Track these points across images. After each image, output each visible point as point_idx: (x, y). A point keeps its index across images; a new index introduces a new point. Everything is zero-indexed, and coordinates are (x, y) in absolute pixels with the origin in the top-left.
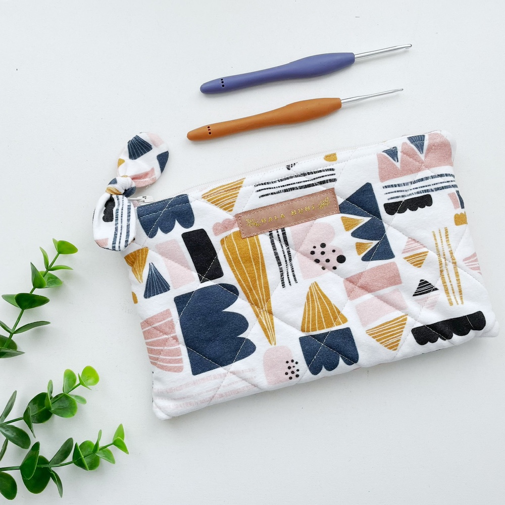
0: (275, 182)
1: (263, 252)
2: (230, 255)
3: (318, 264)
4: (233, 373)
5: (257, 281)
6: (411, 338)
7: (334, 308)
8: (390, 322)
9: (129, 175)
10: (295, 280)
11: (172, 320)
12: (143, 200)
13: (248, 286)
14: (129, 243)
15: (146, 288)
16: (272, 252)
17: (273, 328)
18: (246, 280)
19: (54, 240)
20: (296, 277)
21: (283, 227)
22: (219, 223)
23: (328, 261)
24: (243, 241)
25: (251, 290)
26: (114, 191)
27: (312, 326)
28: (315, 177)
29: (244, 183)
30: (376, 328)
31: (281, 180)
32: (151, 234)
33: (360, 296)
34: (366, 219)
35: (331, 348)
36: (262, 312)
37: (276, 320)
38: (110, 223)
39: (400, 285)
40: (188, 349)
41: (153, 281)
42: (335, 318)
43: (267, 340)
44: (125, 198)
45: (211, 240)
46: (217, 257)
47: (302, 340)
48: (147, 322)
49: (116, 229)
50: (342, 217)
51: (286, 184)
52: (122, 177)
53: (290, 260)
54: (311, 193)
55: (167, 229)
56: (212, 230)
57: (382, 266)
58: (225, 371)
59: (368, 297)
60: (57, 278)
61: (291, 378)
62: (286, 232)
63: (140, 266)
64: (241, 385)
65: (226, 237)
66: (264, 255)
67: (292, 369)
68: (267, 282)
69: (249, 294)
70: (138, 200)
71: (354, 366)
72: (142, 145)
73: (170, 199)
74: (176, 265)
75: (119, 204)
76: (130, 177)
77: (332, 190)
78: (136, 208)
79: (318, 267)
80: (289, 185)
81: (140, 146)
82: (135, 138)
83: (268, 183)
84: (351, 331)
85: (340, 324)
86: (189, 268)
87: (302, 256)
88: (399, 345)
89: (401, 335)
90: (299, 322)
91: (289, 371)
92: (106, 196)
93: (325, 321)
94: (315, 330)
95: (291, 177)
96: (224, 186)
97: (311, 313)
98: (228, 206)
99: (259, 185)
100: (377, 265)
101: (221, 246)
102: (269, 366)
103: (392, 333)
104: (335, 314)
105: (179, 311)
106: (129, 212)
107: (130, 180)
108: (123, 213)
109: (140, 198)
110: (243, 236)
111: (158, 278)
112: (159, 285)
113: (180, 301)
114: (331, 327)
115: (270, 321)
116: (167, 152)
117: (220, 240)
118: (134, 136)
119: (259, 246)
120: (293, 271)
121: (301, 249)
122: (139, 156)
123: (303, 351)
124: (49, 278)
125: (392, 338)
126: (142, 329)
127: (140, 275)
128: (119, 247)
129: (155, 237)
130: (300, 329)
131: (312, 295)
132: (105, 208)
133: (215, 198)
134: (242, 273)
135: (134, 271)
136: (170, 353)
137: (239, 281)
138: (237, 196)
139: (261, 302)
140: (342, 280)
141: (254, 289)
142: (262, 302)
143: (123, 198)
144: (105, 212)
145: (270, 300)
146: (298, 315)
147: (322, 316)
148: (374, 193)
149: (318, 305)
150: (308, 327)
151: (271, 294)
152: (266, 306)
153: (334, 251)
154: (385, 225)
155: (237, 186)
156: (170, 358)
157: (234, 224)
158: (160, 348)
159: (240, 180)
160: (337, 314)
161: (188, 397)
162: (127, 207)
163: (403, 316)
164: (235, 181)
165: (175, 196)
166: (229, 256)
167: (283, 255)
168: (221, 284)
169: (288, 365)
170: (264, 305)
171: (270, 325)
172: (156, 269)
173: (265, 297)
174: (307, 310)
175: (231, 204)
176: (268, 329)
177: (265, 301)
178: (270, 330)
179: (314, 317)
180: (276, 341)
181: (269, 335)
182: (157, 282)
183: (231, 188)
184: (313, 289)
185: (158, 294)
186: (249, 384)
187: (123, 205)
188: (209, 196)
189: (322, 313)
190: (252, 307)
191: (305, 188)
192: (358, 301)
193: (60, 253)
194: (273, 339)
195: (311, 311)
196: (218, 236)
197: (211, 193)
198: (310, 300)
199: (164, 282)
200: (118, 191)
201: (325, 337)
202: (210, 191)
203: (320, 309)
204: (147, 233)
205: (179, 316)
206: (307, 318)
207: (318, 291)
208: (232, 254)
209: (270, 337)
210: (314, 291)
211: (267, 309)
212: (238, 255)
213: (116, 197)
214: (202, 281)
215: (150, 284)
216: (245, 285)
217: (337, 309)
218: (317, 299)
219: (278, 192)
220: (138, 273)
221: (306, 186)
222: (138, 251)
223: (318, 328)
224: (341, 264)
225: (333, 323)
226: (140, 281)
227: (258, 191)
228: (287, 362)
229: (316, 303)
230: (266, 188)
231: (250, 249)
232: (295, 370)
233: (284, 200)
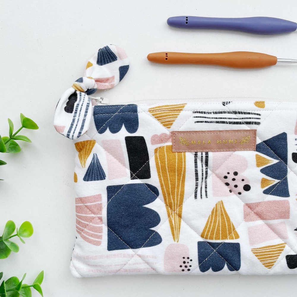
0: (210, 113)
1: (187, 167)
2: (159, 163)
3: (227, 186)
4: (140, 256)
5: (176, 189)
6: (284, 262)
7: (232, 225)
8: (272, 246)
9: (93, 78)
10: (206, 195)
11: (101, 203)
12: (100, 101)
13: (168, 191)
14: (81, 135)
15: (87, 173)
16: (194, 169)
17: (179, 228)
18: (167, 186)
19: (22, 116)
20: (208, 193)
21: (208, 151)
22: (157, 135)
23: (236, 186)
24: (172, 154)
25: (169, 194)
26: (79, 88)
27: (210, 235)
28: (244, 117)
29: (185, 107)
30: (260, 248)
31: (216, 113)
32: (101, 131)
33: (254, 221)
34: (275, 161)
35: (221, 255)
36: (173, 214)
37: (183, 223)
38: (70, 114)
39: (287, 220)
40: (108, 229)
41: (93, 169)
42: (230, 233)
43: (172, 237)
44: (86, 95)
45: (148, 147)
46: (149, 162)
47: (200, 244)
48: (80, 200)
49: (74, 121)
50: (257, 155)
51: (219, 117)
52: (88, 78)
53: (206, 178)
54: (237, 130)
55: (115, 130)
56: (150, 140)
57: (278, 201)
58: (133, 253)
59: (260, 222)
60: (17, 145)
61: (183, 270)
62: (209, 156)
63: (85, 154)
64: (143, 266)
65: (160, 148)
66: (186, 170)
67: (186, 264)
68: (184, 191)
69: (167, 197)
70: (96, 100)
71: (235, 272)
72: (110, 55)
73: (122, 105)
74: (115, 160)
75: (80, 100)
76: (94, 79)
77: (255, 132)
78: (94, 106)
79: (227, 189)
80: (222, 118)
81: (108, 55)
82: (105, 47)
83: (205, 113)
84: (240, 246)
85: (233, 239)
86: (124, 165)
87: (216, 177)
88: (274, 265)
89: (278, 258)
90: (201, 230)
91: (183, 265)
92: (71, 91)
93: (222, 233)
94: (212, 239)
95: (225, 112)
96: (168, 106)
97: (212, 225)
98: (167, 123)
99: (197, 112)
100: (274, 200)
101: (154, 154)
102: (169, 257)
103: (271, 255)
104: (230, 230)
105: (109, 197)
106: (87, 109)
107: (94, 81)
108: (82, 108)
109: (98, 98)
110: (173, 150)
111: (98, 168)
112: (97, 173)
113: (111, 190)
114: (225, 239)
115: (178, 222)
116: (128, 66)
117: (155, 149)
118: (105, 46)
119: (185, 161)
120: (206, 188)
121: (217, 172)
122: (105, 63)
123: (199, 252)
124: (11, 144)
125: (270, 259)
126: (76, 203)
127: (84, 161)
128: (73, 136)
129: (104, 133)
130: (200, 234)
131: (216, 211)
132: (68, 100)
133: (159, 114)
134: (166, 180)
135: (80, 156)
136: (93, 229)
137: (162, 185)
138: (177, 117)
139: (174, 205)
140: (242, 204)
141: (172, 194)
142: (176, 206)
143: (85, 96)
144: (68, 103)
145: (182, 206)
146: (201, 223)
147: (220, 229)
148: (287, 142)
149: (219, 220)
150: (207, 235)
151: (184, 202)
152: (178, 209)
153: (243, 180)
154: (289, 169)
155: (178, 109)
156: (93, 233)
157: (168, 139)
158: (87, 223)
159: (182, 104)
160: (232, 230)
161: (100, 266)
162: (86, 104)
163: (283, 244)
164: (178, 104)
165: (126, 104)
166: (158, 164)
167: (201, 173)
168: (146, 184)
169: (184, 260)
170: (177, 209)
171: (177, 226)
172: (98, 159)
173: (178, 203)
174: (209, 222)
175: (170, 123)
176: (175, 228)
177: (178, 205)
178: (176, 230)
179: (214, 229)
180: (179, 239)
181: (175, 234)
182: (97, 170)
183: (174, 109)
184: (219, 206)
185: (95, 180)
186: (150, 267)
187: (83, 102)
188: (154, 111)
189: (220, 227)
190: (167, 207)
191: (233, 124)
192: (251, 224)
193: (23, 126)
194: (177, 237)
195: (212, 223)
196: (154, 146)
197: (157, 109)
198: (214, 214)
199: (102, 171)
200: (82, 89)
201: (218, 246)
202: (156, 107)
203: (220, 223)
204: (98, 129)
205: (108, 202)
206: (208, 228)
207: (222, 209)
208: (162, 162)
209: (175, 235)
210: (219, 208)
211: (178, 212)
212: (166, 165)
213: (79, 93)
214: (133, 178)
215: (90, 171)
216: (165, 190)
217: (233, 226)
218: (220, 215)
219: (211, 122)
220: (83, 159)
221: (234, 122)
222: (87, 141)
223: (215, 238)
224: (246, 191)
225: (227, 236)
226: (83, 166)
227: (195, 117)
228: (184, 258)
229: (218, 218)
230: (202, 116)
231: (177, 162)
232: (188, 265)
233: (214, 130)
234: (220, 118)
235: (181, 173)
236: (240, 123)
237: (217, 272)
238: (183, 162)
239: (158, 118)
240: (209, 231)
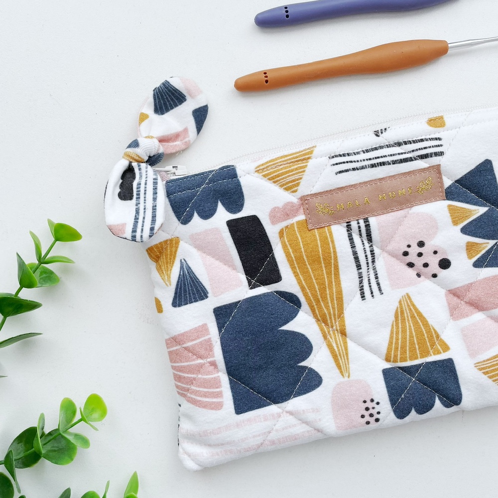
0: (358, 153)
1: (338, 250)
2: (292, 253)
3: (411, 269)
4: (291, 413)
5: (327, 289)
7: (432, 330)
9: (155, 136)
10: (380, 290)
11: (210, 339)
12: (173, 171)
13: (315, 296)
14: (155, 231)
15: (176, 293)
16: (350, 250)
17: (347, 354)
18: (311, 287)
19: (50, 222)
20: (381, 285)
21: (367, 216)
22: (278, 208)
23: (426, 265)
24: (309, 234)
25: (318, 301)
26: (135, 157)
27: (401, 355)
28: (415, 149)
29: (314, 152)
31: (367, 151)
32: (185, 219)
33: (467, 316)
35: (425, 384)
36: (331, 332)
37: (351, 345)
38: (128, 202)
40: (230, 379)
41: (185, 284)
42: (433, 345)
43: (337, 371)
44: (149, 167)
45: (267, 231)
46: (273, 254)
47: (386, 372)
48: (175, 340)
49: (137, 212)
50: (449, 206)
51: (374, 157)
52: (146, 137)
53: (373, 262)
54: (407, 171)
55: (206, 214)
56: (268, 218)
58: (280, 410)
59: (479, 316)
60: (51, 273)
61: (368, 423)
62: (370, 223)
63: (167, 263)
64: (300, 429)
65: (287, 227)
66: (338, 255)
67: (371, 411)
68: (341, 292)
69: (315, 307)
70: (166, 171)
71: (454, 408)
72: (173, 94)
73: (211, 172)
74: (217, 263)
76: (156, 138)
77: (437, 168)
78: (165, 182)
79: (412, 272)
80: (378, 158)
81: (170, 96)
82: (163, 84)
83: (348, 155)
84: (455, 363)
85: (439, 353)
86: (234, 268)
87: (390, 256)
90: (384, 349)
91: (367, 414)
92: (123, 164)
93: (419, 348)
94: (405, 360)
95: (381, 147)
96: (286, 156)
97: (400, 337)
98: (291, 184)
99: (336, 156)
100: (494, 274)
101: (279, 239)
102: (339, 404)
104: (432, 339)
105: (220, 327)
106: (155, 189)
107: (156, 142)
108: (147, 189)
109: (169, 168)
110: (310, 227)
111: (193, 281)
112: (193, 290)
113: (221, 313)
114: (426, 356)
115: (342, 345)
116: (206, 106)
117: (278, 231)
118: (163, 81)
119: (333, 242)
120: (377, 278)
121: (390, 248)
122: (167, 110)
123: (387, 387)
124: (41, 273)
126: (168, 348)
127: (167, 274)
128: (141, 237)
129: (190, 223)
130: (384, 357)
131: (402, 312)
132: (121, 181)
133: (274, 172)
134: (308, 278)
135: (159, 269)
136: (206, 384)
137: (303, 289)
138: (304, 171)
139: (330, 318)
140: (442, 292)
141: (323, 301)
142: (333, 319)
143: (147, 168)
144: (122, 186)
145: (343, 317)
146: (382, 338)
147: (416, 342)
148: (494, 174)
149: (410, 326)
150: (396, 356)
151: (344, 309)
152: (337, 323)
153: (435, 252)
155: (304, 157)
156: (205, 390)
157: (297, 210)
158: (192, 376)
159: (308, 149)
160: (435, 339)
161: (229, 443)
162: (152, 181)
164: (302, 149)
165: (217, 168)
166: (290, 254)
167: (364, 255)
168: (277, 292)
169: (366, 405)
170: (335, 323)
171: (342, 350)
172: (190, 268)
173: (336, 312)
174: (395, 333)
175: (296, 182)
176: (340, 355)
177: (336, 316)
178: (343, 358)
179: (404, 342)
180: (351, 373)
181: (341, 364)
182: (191, 285)
183: (296, 159)
184: (404, 303)
185: (192, 302)
186: (311, 429)
187: (147, 177)
188: (265, 170)
189: (415, 338)
190: (318, 324)
191: (399, 163)
192: (465, 322)
193: (57, 239)
194: (347, 370)
195: (400, 333)
196: (276, 226)
197: (268, 165)
198: (400, 318)
199: (200, 286)
200: (140, 157)
201: (417, 370)
202: (267, 163)
203: (413, 331)
204: (179, 218)
205: (220, 333)
206: (394, 343)
207: (412, 307)
208: (295, 251)
209: (342, 367)
210: (405, 307)
211: (338, 328)
212: (304, 253)
213: (137, 166)
214: (252, 286)
215: (181, 288)
216: (310, 295)
217: (436, 332)
218: (409, 318)
219: (362, 168)
220: (164, 272)
221: (401, 160)
222: (166, 242)
223: (409, 358)
224: (444, 270)
225: (429, 351)
226: (167, 283)
227: (333, 165)
228: (365, 402)
229: (407, 323)
230: (345, 161)
231: (319, 246)
232: (374, 412)
233: (369, 179)
234: (376, 158)
235: (331, 263)
236: (411, 159)
237: (425, 414)
238: (330, 243)
239: (274, 179)
240: (397, 348)
